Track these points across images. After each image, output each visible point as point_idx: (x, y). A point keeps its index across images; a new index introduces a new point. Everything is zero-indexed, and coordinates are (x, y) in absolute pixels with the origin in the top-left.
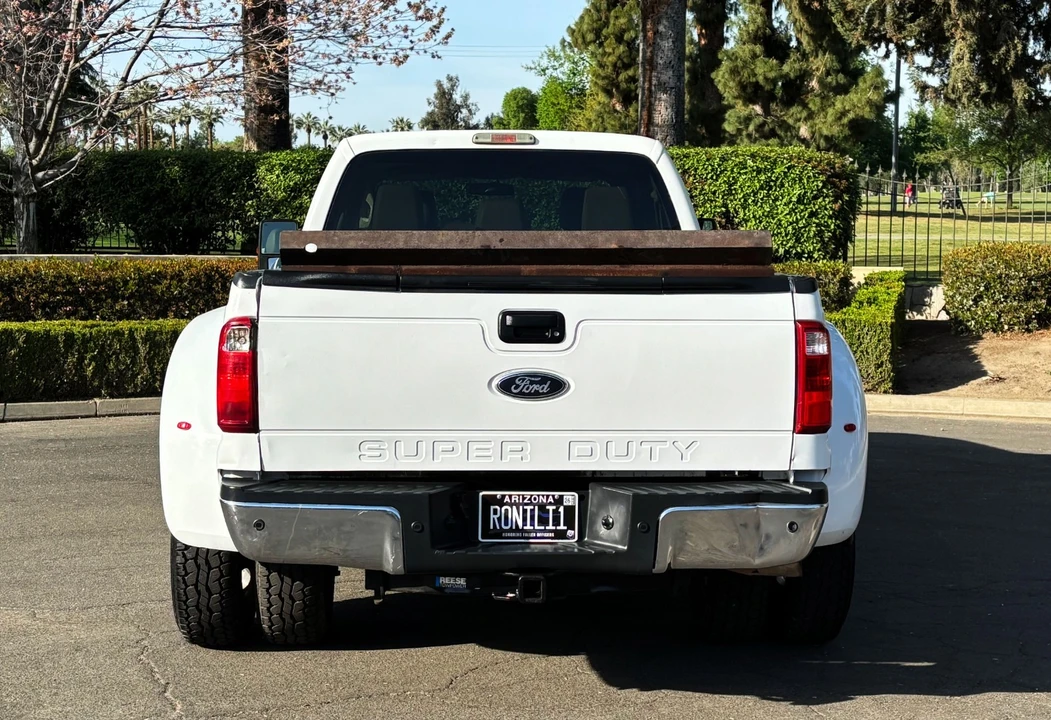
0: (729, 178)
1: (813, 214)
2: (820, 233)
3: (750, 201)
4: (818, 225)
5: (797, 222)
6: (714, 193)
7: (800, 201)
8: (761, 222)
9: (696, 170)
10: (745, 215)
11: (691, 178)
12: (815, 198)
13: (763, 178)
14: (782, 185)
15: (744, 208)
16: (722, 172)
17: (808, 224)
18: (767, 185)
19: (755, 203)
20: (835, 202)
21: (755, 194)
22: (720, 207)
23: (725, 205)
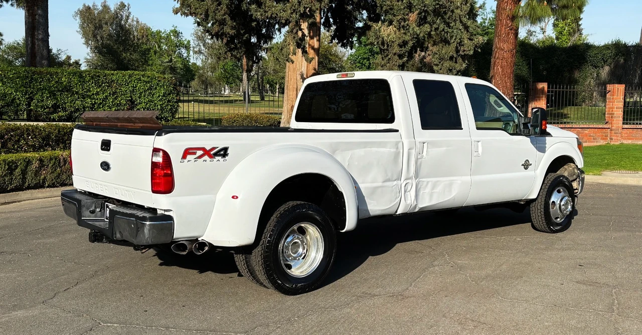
0: (133, 84)
1: (169, 101)
2: (171, 109)
3: (143, 95)
4: (171, 106)
5: (163, 104)
6: (126, 91)
7: (163, 96)
8: (147, 104)
9: (117, 81)
10: (140, 101)
11: (115, 85)
12: (169, 94)
13: (148, 85)
14: (156, 88)
15: (140, 98)
16: (130, 82)
17: (167, 105)
18: (150, 88)
19: (144, 96)
20: (176, 96)
21: (145, 92)
22: (128, 97)
23: (131, 97)
